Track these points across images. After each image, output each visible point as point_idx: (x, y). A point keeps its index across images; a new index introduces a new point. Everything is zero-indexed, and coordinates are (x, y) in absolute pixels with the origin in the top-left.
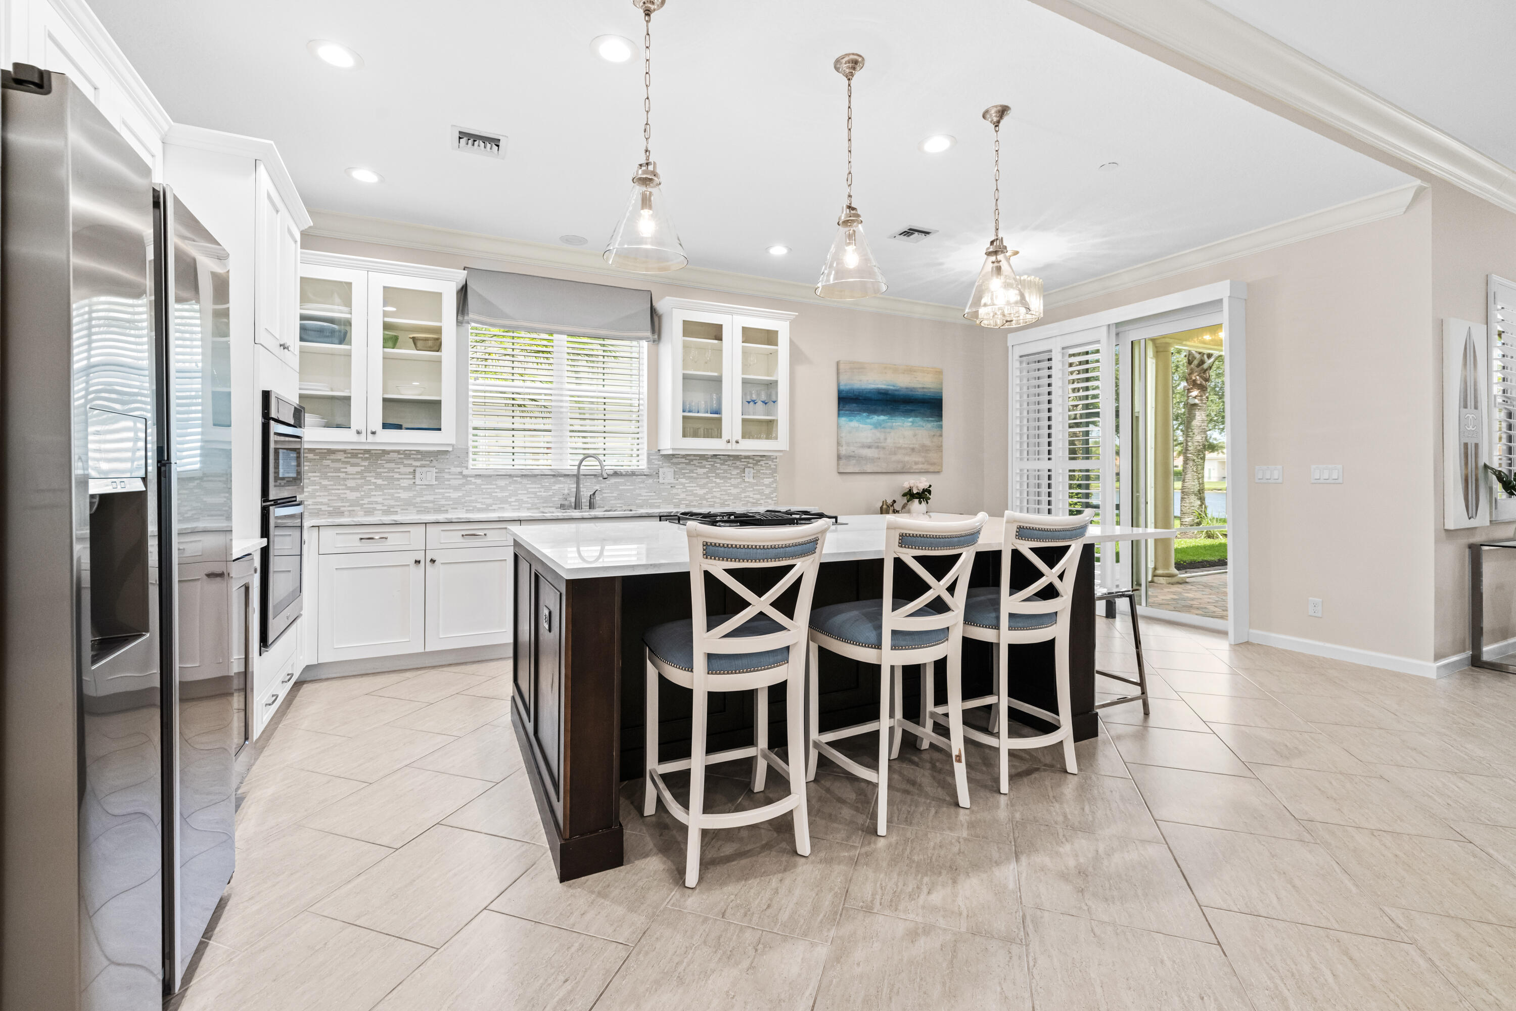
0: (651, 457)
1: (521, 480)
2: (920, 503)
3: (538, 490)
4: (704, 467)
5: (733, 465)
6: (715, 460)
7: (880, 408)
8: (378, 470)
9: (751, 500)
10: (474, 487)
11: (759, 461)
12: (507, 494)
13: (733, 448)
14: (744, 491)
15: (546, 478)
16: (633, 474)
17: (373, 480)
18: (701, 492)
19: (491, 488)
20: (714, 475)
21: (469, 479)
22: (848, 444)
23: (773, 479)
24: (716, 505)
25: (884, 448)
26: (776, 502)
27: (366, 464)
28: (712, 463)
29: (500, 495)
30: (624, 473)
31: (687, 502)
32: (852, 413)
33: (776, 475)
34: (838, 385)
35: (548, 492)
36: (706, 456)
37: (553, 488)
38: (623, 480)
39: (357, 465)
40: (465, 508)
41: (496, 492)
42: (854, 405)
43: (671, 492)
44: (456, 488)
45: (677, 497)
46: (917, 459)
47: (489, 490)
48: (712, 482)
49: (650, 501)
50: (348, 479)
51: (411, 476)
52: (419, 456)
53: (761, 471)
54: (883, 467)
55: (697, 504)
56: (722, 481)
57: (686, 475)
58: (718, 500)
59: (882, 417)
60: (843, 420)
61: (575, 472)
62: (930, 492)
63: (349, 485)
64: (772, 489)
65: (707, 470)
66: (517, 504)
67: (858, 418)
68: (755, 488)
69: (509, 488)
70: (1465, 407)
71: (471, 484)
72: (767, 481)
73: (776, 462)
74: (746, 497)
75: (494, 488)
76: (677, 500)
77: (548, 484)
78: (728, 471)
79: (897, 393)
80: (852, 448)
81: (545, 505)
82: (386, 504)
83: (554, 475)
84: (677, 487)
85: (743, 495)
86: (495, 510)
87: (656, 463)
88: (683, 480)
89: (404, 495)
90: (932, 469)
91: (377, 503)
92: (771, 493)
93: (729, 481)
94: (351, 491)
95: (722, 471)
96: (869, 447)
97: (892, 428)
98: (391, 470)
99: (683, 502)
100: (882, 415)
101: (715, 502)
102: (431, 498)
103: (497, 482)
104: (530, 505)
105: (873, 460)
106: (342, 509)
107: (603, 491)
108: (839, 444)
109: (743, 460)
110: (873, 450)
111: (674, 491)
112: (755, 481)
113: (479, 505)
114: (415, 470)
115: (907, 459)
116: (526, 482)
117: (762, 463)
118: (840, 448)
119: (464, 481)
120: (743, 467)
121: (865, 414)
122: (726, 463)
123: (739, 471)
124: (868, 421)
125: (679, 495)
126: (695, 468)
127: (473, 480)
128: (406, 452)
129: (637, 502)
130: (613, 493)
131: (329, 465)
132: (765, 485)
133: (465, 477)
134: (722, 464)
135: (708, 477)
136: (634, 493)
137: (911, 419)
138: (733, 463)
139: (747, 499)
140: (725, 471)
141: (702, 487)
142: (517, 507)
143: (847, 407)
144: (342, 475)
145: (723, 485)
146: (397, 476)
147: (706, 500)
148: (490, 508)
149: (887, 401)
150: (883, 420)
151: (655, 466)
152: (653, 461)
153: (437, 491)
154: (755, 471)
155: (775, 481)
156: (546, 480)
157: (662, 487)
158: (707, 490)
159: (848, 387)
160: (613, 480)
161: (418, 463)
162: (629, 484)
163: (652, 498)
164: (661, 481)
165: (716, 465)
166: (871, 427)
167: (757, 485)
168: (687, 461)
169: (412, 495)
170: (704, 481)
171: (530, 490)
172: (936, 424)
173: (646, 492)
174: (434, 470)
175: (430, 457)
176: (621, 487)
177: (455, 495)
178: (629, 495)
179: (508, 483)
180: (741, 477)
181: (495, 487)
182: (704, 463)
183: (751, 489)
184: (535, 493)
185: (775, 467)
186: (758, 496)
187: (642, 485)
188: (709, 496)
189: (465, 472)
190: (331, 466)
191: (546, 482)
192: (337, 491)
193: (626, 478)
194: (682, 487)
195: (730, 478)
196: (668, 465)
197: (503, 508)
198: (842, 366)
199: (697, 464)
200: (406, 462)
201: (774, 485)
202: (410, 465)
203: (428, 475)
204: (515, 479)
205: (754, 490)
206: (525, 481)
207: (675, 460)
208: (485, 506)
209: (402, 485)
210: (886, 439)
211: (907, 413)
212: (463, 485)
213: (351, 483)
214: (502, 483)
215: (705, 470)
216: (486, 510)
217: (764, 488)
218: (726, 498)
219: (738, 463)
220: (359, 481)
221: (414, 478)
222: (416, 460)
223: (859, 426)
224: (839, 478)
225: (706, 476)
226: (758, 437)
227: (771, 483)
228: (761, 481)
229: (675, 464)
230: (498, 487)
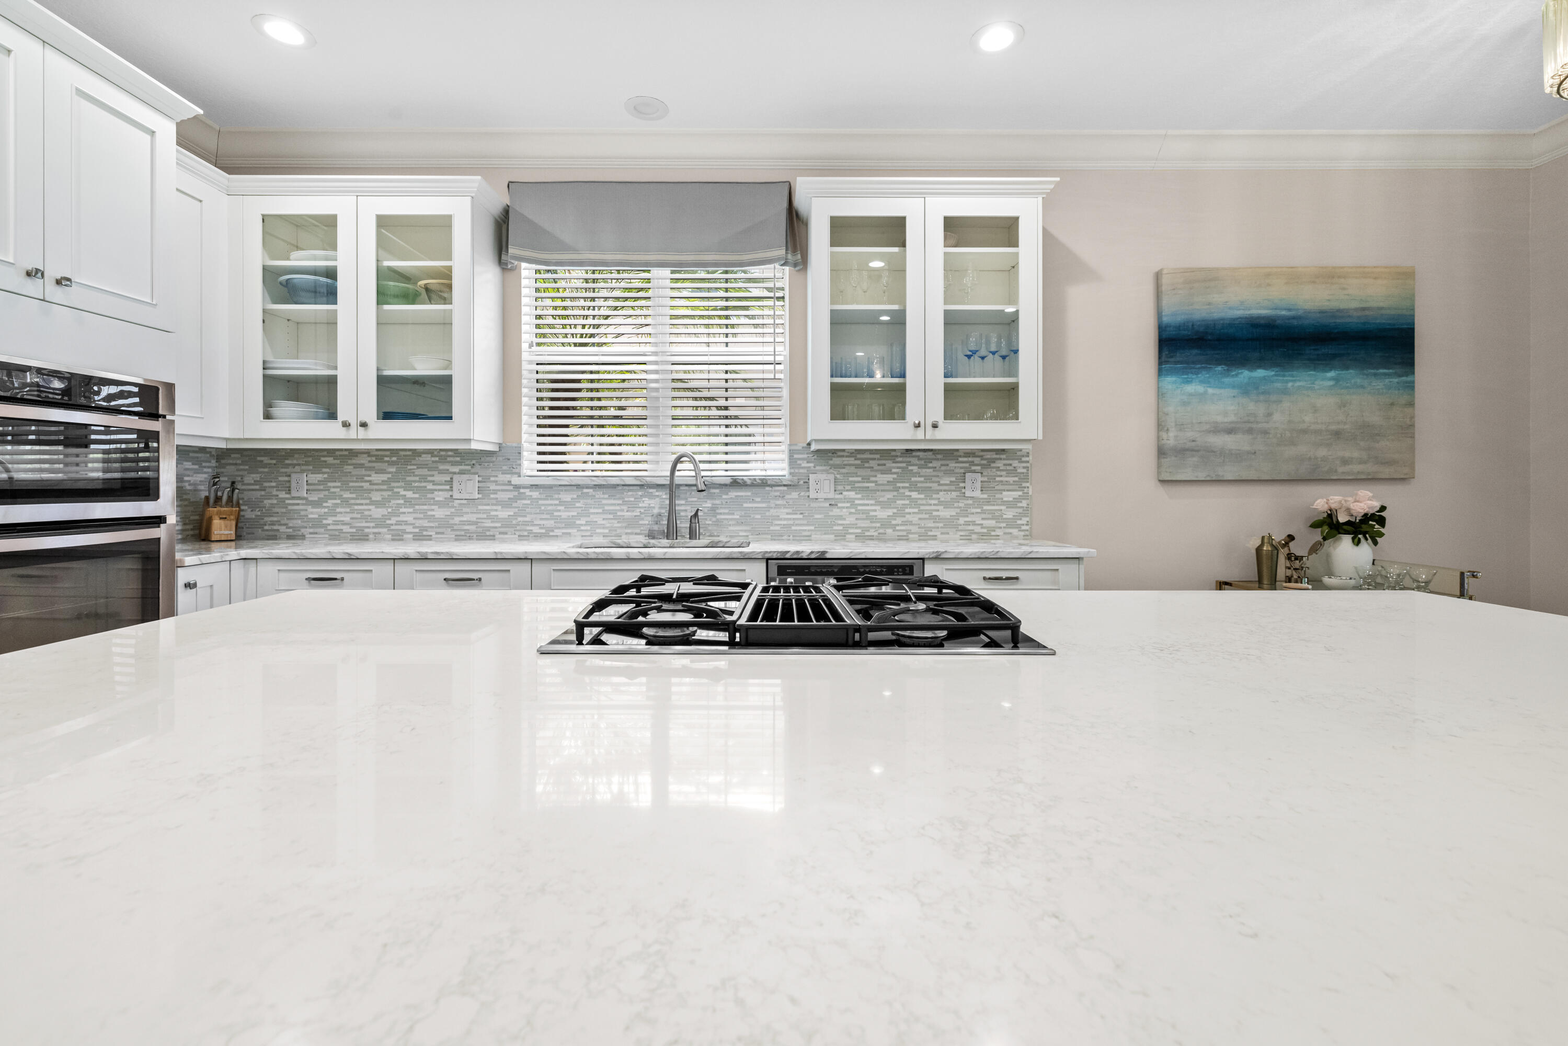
0: (796, 456)
1: (594, 493)
2: (1356, 542)
3: (618, 508)
4: (889, 471)
5: (943, 468)
6: (908, 459)
7: (1259, 354)
8: (408, 479)
9: (978, 529)
10: (529, 502)
11: (993, 461)
12: (575, 514)
13: (928, 437)
14: (964, 512)
15: (629, 491)
16: (764, 483)
17: (403, 492)
18: (883, 514)
19: (551, 505)
20: (907, 485)
21: (522, 490)
22: (1181, 426)
23: (1020, 493)
24: (911, 536)
25: (1265, 432)
26: (1027, 533)
27: (393, 470)
28: (904, 465)
29: (564, 515)
30: (749, 482)
31: (859, 531)
32: (1188, 368)
33: (1028, 485)
34: (1159, 314)
35: (633, 511)
36: (893, 453)
37: (640, 505)
38: (749, 494)
39: (382, 471)
40: (518, 533)
41: (559, 511)
42: (1195, 351)
43: (831, 514)
44: (506, 505)
45: (840, 522)
46: (1347, 454)
47: (550, 508)
48: (904, 497)
49: (793, 528)
50: (373, 490)
51: (448, 487)
52: (458, 459)
53: (998, 479)
54: (1267, 470)
55: (876, 534)
56: (922, 496)
57: (857, 485)
58: (914, 529)
59: (1260, 373)
60: (1170, 381)
61: (667, 481)
62: (1382, 521)
63: (374, 499)
64: (1020, 510)
65: (895, 476)
66: (589, 528)
67: (1204, 375)
68: (985, 508)
69: (578, 505)
71: (525, 499)
72: (1008, 496)
73: (1028, 462)
74: (967, 524)
75: (556, 505)
76: (841, 528)
77: (633, 499)
78: (934, 479)
79: (1295, 322)
80: (1190, 434)
81: (629, 531)
82: (417, 525)
83: (641, 486)
84: (840, 505)
85: (962, 520)
86: (557, 536)
87: (803, 465)
88: (852, 494)
89: (439, 513)
90: (1387, 472)
91: (406, 523)
92: (1016, 518)
93: (934, 496)
94: (376, 507)
95: (922, 479)
96: (1230, 431)
97: (1285, 392)
98: (423, 479)
99: (851, 531)
100: (1260, 367)
101: (909, 532)
102: (473, 517)
103: (560, 496)
104: (607, 531)
105: (1237, 457)
106: (367, 530)
107: (718, 511)
108: (1161, 426)
109: (960, 459)
110: (1239, 436)
111: (836, 512)
112: (985, 496)
113: (536, 530)
114: (452, 478)
115: (1322, 452)
116: (602, 496)
117: (999, 464)
118: (1164, 435)
119: (516, 493)
120: (962, 471)
121: (1219, 368)
122: (930, 465)
123: (953, 479)
124: (1227, 380)
125: (845, 519)
126: (873, 473)
127: (528, 492)
128: (442, 453)
129: (772, 528)
130: (733, 514)
131: (350, 473)
132: (1004, 503)
133: (517, 487)
134: (920, 467)
135: (897, 489)
136: (767, 514)
137: (1332, 374)
138: (942, 465)
139: (971, 528)
140: (928, 478)
141: (885, 505)
142: (588, 534)
143: (1179, 356)
144: (366, 485)
145: (924, 502)
146: (430, 486)
147: (894, 527)
148: (551, 534)
149: (1274, 338)
150: (1264, 378)
151: (801, 471)
152: (799, 462)
153: (480, 507)
154: (985, 479)
155: (1026, 496)
156: (630, 493)
157: (813, 505)
158: (895, 511)
159: (1180, 319)
160: (733, 494)
161: (456, 469)
162: (758, 499)
163: (797, 522)
164: (813, 494)
165: (910, 468)
166: (1232, 392)
167: (988, 502)
168: (858, 462)
169: (449, 513)
170: (889, 495)
171: (607, 507)
172: (1396, 380)
173: (787, 514)
174: (477, 478)
175: (472, 460)
176: (745, 505)
177: (503, 514)
178: (759, 517)
179: (575, 496)
180: (959, 489)
181: (557, 502)
182: (889, 464)
183: (979, 510)
184: (614, 513)
185: (1025, 471)
186: (992, 523)
187: (780, 502)
188: (899, 521)
189: (515, 480)
190: (353, 473)
191: (630, 496)
192: (360, 507)
193: (755, 490)
194: (848, 505)
195: (938, 492)
196: (824, 468)
197: (569, 534)
198: (1165, 280)
199: (876, 468)
200: (441, 467)
201: (1024, 504)
202: (446, 472)
203: (468, 487)
204: (585, 490)
205: (983, 512)
206: (599, 494)
207: (837, 461)
208: (543, 531)
209: (437, 499)
210: (1269, 415)
211: (1321, 362)
212: (515, 499)
213: (376, 496)
214: (567, 497)
215: (890, 477)
216: (545, 535)
217: (1003, 508)
218: (931, 524)
219: (952, 465)
220: (386, 494)
221: (451, 489)
222: (454, 464)
223: (1206, 393)
224: (1162, 492)
225: (893, 486)
226: (979, 417)
227: (1018, 500)
228: (998, 496)
229: (836, 467)
230: (562, 503)
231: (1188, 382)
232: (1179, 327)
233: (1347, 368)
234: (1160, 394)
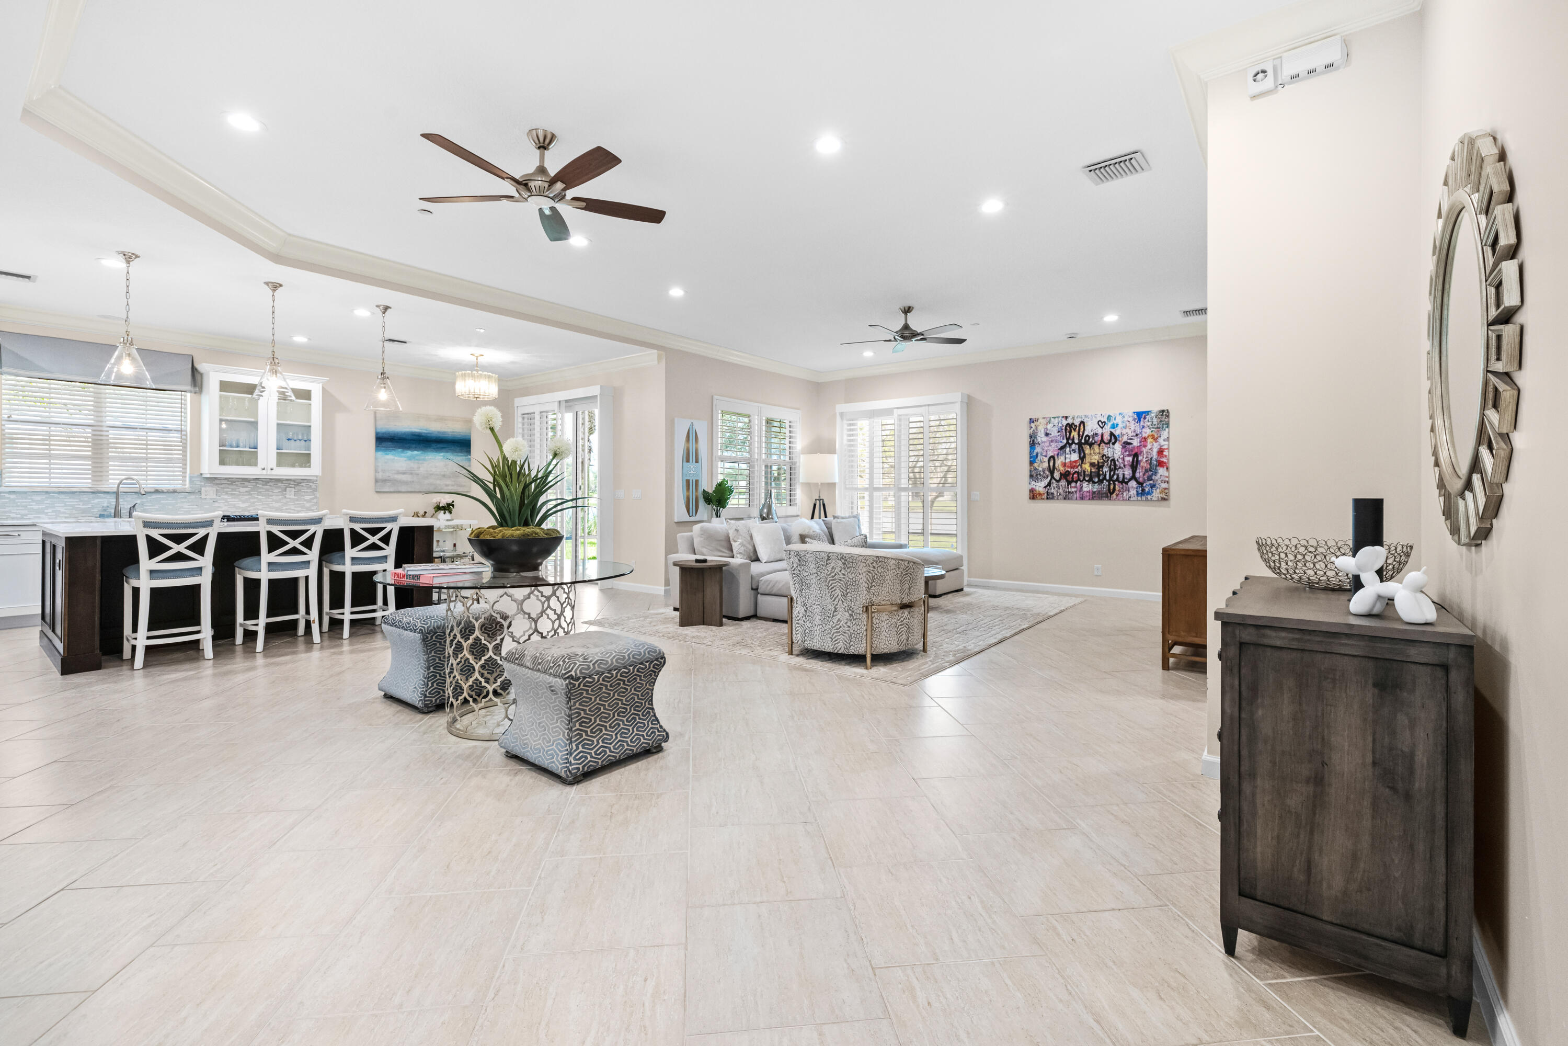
0: (194, 480)
2: (445, 513)
3: (75, 502)
4: (246, 487)
5: (275, 486)
6: (257, 482)
7: (414, 446)
10: (8, 500)
11: (300, 483)
12: (44, 507)
13: (270, 474)
14: (285, 504)
16: (175, 492)
18: (243, 505)
19: (26, 502)
20: (256, 492)
22: (384, 471)
23: (313, 496)
25: (417, 474)
28: (254, 484)
29: (36, 507)
30: (165, 491)
32: (387, 449)
33: (317, 493)
34: (376, 429)
35: (87, 504)
36: (250, 480)
37: (92, 502)
38: (165, 496)
41: (32, 505)
42: (391, 443)
43: (213, 505)
45: (219, 509)
46: (447, 483)
47: (24, 504)
48: (255, 498)
53: (302, 490)
54: (417, 488)
56: (264, 497)
57: (228, 492)
59: (416, 452)
60: (380, 454)
61: (115, 490)
62: (453, 506)
64: (313, 503)
65: (250, 488)
66: (54, 514)
67: (394, 452)
68: (296, 502)
69: (46, 502)
70: (688, 461)
71: (4, 499)
72: (307, 498)
73: (315, 484)
74: (287, 509)
75: (30, 502)
77: (88, 498)
78: (270, 490)
79: (429, 435)
80: (389, 474)
81: (83, 515)
83: (92, 492)
84: (218, 501)
85: (284, 508)
87: (198, 483)
88: (226, 497)
90: (461, 489)
92: (312, 506)
93: (270, 497)
95: (264, 490)
96: (404, 473)
97: (424, 460)
100: (415, 450)
103: (33, 498)
104: (67, 515)
105: (406, 483)
107: (143, 505)
108: (376, 471)
109: (284, 482)
110: (407, 475)
111: (216, 504)
112: (296, 497)
113: (12, 515)
115: (438, 482)
116: (64, 497)
117: (303, 484)
118: (377, 474)
120: (285, 487)
121: (400, 450)
122: (268, 484)
123: (280, 490)
124: (403, 455)
125: (221, 508)
126: (238, 487)
127: (7, 495)
130: (153, 506)
132: (305, 500)
134: (263, 485)
135: (251, 495)
136: (175, 506)
137: (442, 454)
138: (272, 485)
140: (267, 490)
141: (244, 502)
142: (54, 517)
143: (384, 445)
145: (265, 500)
148: (26, 517)
149: (420, 440)
150: (417, 455)
151: (197, 486)
152: (196, 482)
154: (296, 490)
155: (316, 498)
156: (85, 496)
157: (203, 501)
158: (249, 504)
159: (384, 430)
160: (154, 496)
162: (170, 499)
163: (193, 509)
164: (203, 496)
165: (257, 485)
166: (405, 459)
167: (297, 500)
168: (228, 483)
170: (247, 497)
171: (67, 503)
172: (464, 457)
173: (187, 506)
176: (162, 502)
178: (169, 507)
179: (44, 497)
180: (283, 494)
181: (30, 500)
182: (246, 484)
183: (293, 504)
184: (72, 506)
185: (315, 487)
186: (299, 509)
187: (182, 500)
191: (85, 498)
193: (168, 495)
194: (223, 501)
195: (272, 495)
196: (209, 485)
197: (40, 517)
198: (378, 415)
199: (240, 485)
201: (315, 501)
204: (52, 494)
205: (295, 504)
206: (62, 496)
207: (217, 482)
208: (20, 515)
210: (419, 468)
211: (438, 450)
214: (38, 498)
215: (247, 489)
216: (22, 518)
217: (305, 502)
219: (277, 484)
223: (395, 459)
224: (377, 496)
225: (248, 493)
226: (293, 466)
227: (312, 499)
228: (302, 497)
229: (217, 484)
230: (33, 501)
231: (387, 454)
232: (383, 433)
233: (447, 452)
234: (376, 459)
